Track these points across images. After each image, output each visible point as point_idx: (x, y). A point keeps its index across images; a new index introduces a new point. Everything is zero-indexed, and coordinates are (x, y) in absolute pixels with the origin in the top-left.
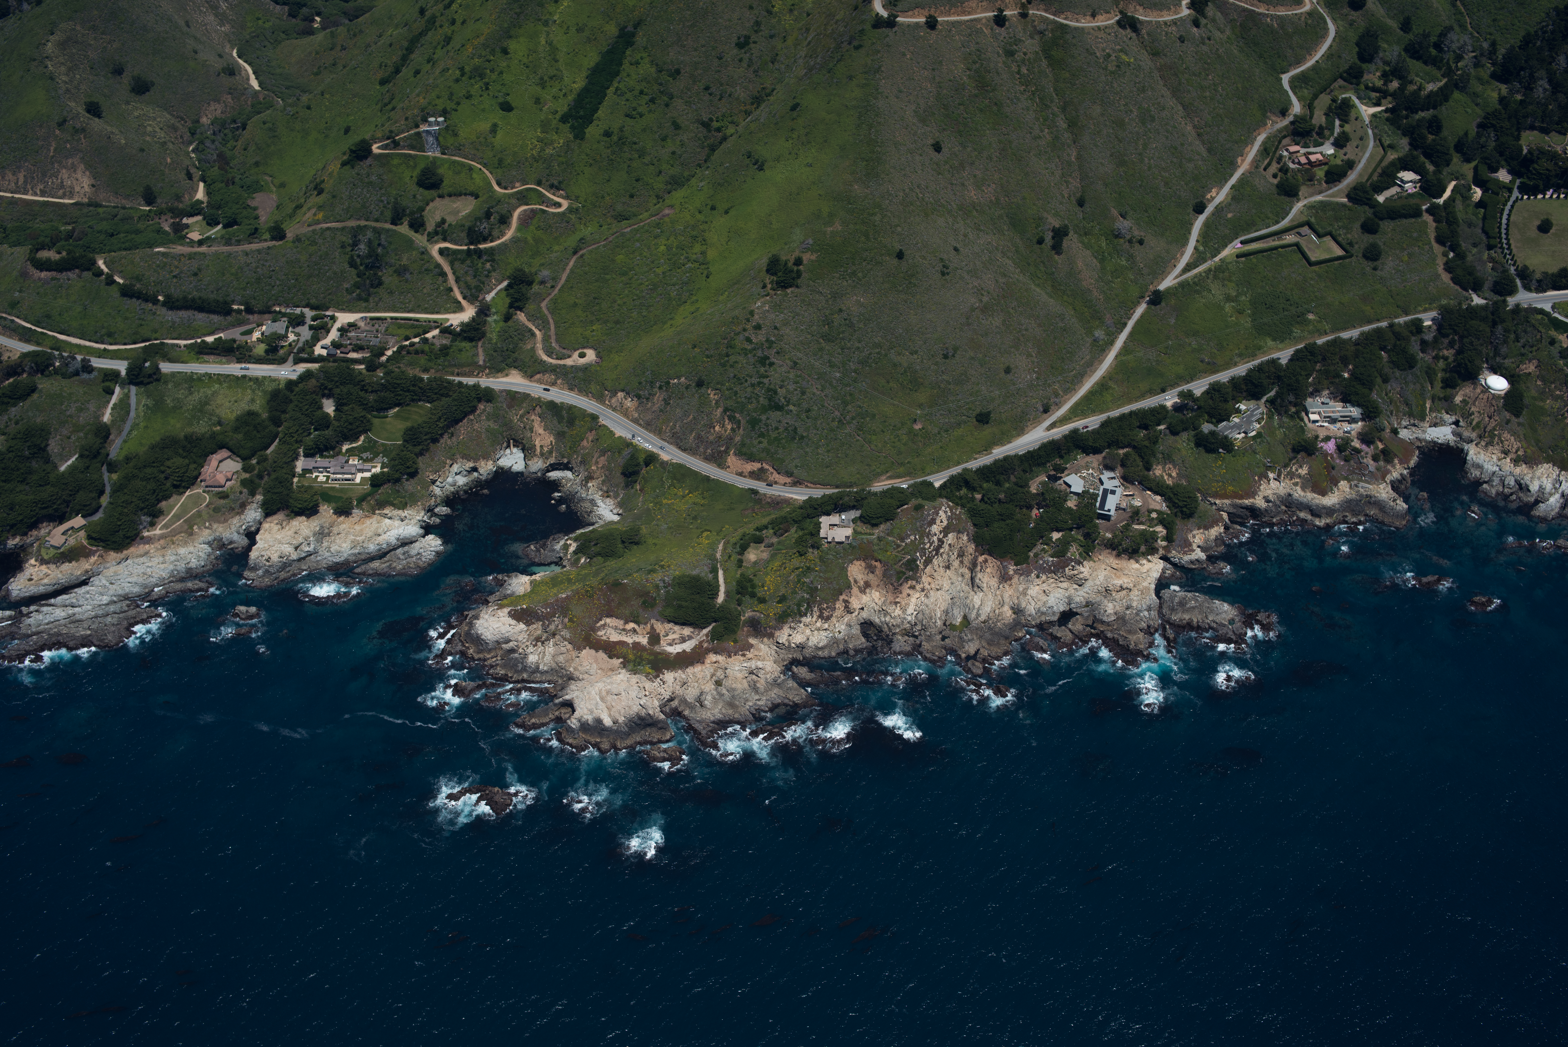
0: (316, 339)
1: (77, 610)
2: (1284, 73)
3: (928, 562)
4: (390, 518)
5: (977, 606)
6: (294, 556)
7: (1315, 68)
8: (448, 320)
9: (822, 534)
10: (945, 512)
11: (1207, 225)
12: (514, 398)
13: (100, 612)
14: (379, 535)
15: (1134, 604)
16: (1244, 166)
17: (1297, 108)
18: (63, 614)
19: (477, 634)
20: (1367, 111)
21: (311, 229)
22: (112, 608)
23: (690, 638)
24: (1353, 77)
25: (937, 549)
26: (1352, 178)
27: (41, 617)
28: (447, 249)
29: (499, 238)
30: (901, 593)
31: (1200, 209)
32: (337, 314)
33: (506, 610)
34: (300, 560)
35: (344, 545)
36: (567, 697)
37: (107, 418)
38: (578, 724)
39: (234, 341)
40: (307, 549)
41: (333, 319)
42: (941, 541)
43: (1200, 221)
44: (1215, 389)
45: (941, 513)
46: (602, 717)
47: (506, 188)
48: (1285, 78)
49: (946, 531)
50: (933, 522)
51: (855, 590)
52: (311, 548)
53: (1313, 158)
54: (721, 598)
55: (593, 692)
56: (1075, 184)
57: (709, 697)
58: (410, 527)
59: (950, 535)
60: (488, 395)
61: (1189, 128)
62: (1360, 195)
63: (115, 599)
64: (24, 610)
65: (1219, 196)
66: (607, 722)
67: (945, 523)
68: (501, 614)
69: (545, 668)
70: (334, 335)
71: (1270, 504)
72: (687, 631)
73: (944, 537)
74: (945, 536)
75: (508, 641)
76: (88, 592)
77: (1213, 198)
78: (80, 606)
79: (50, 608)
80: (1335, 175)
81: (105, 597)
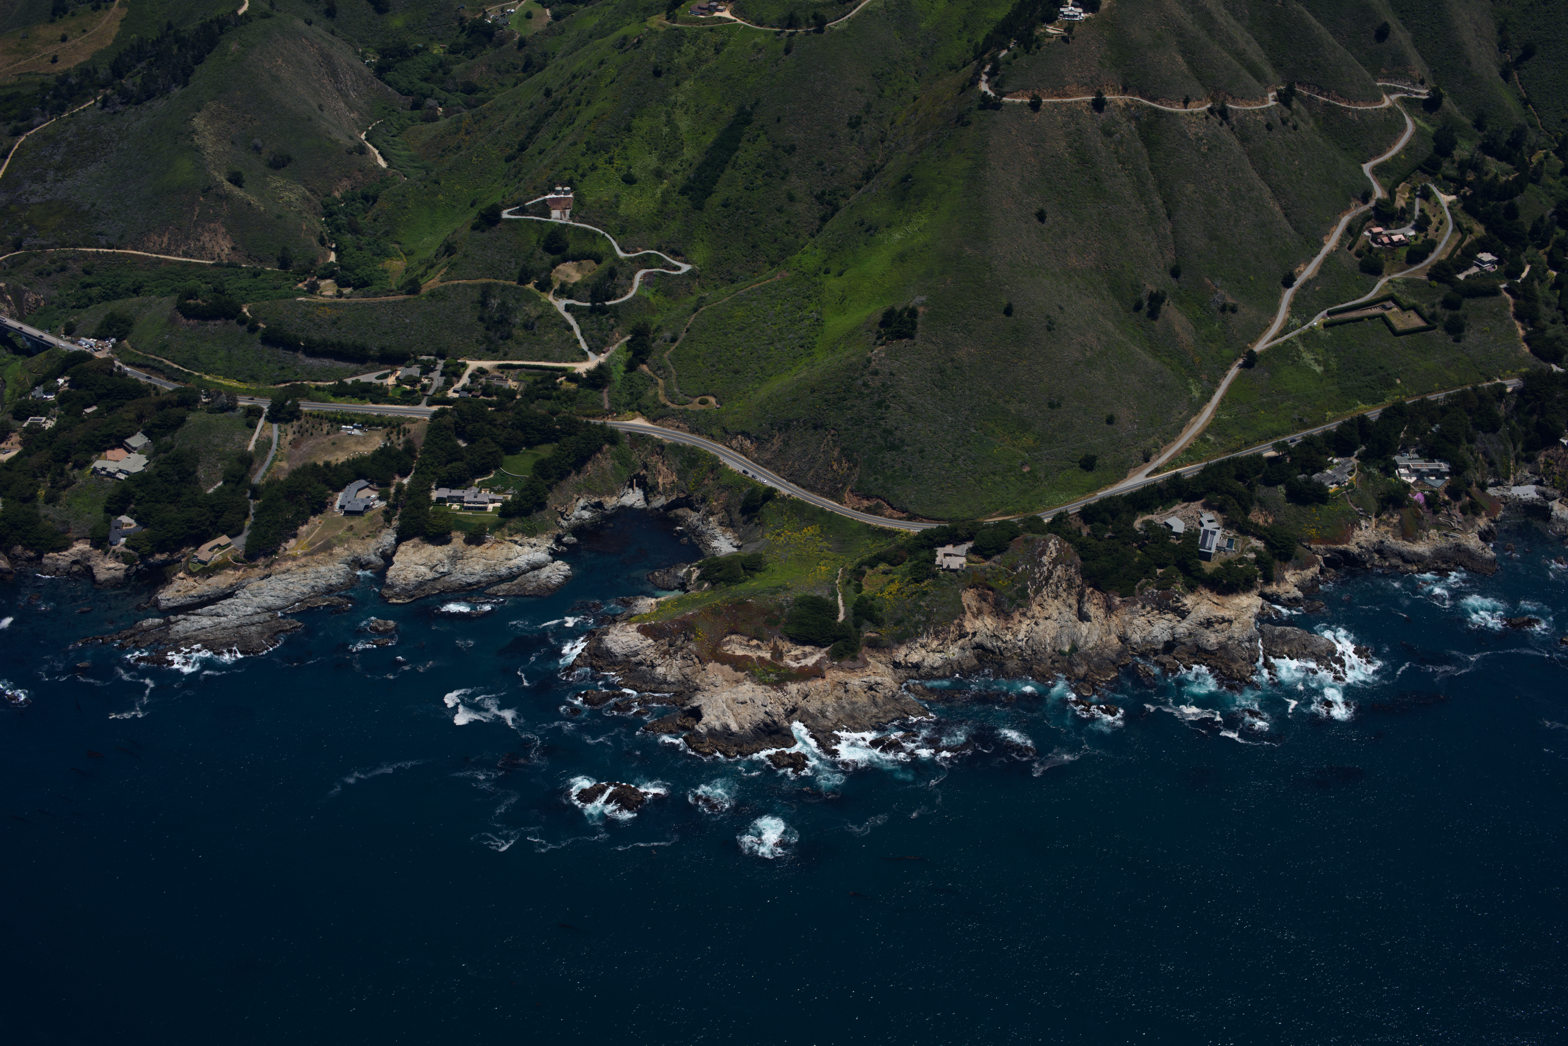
0: (449, 384)
1: (223, 619)
2: (1365, 163)
3: (1038, 591)
4: (521, 545)
5: (1084, 634)
6: (430, 575)
7: (1395, 158)
8: (575, 368)
9: (938, 562)
10: (1055, 544)
11: (1296, 296)
12: (639, 439)
13: (245, 621)
14: (510, 560)
15: (1236, 635)
16: (1331, 243)
17: (1379, 193)
18: (209, 622)
19: (607, 648)
20: (1446, 199)
21: (443, 284)
22: (256, 618)
23: (812, 654)
24: (1430, 168)
25: (1047, 579)
26: (1432, 258)
27: (188, 625)
28: (573, 305)
29: (622, 297)
30: (1013, 619)
31: (1288, 282)
32: (468, 362)
33: (635, 626)
34: (434, 579)
35: (477, 567)
36: (695, 704)
37: (251, 447)
38: (706, 730)
39: (371, 383)
40: (442, 570)
41: (464, 366)
42: (1050, 573)
43: (1288, 295)
44: (1309, 442)
45: (1050, 544)
46: (729, 722)
47: (628, 252)
48: (1367, 168)
49: (1055, 562)
50: (1043, 553)
51: (969, 615)
52: (445, 570)
53: (1395, 238)
54: (841, 617)
55: (720, 701)
56: (1170, 256)
57: (830, 709)
58: (539, 553)
59: (1059, 567)
60: (613, 437)
61: (1277, 209)
62: (1441, 273)
63: (259, 610)
64: (172, 618)
65: (1308, 272)
66: (734, 727)
67: (1054, 555)
68: (630, 630)
69: (672, 680)
70: (465, 380)
71: (1363, 550)
72: (808, 649)
73: (1053, 568)
74: (1055, 567)
75: (636, 654)
76: (233, 604)
77: (1300, 272)
78: (225, 616)
79: (197, 617)
80: (1416, 255)
81: (249, 609)
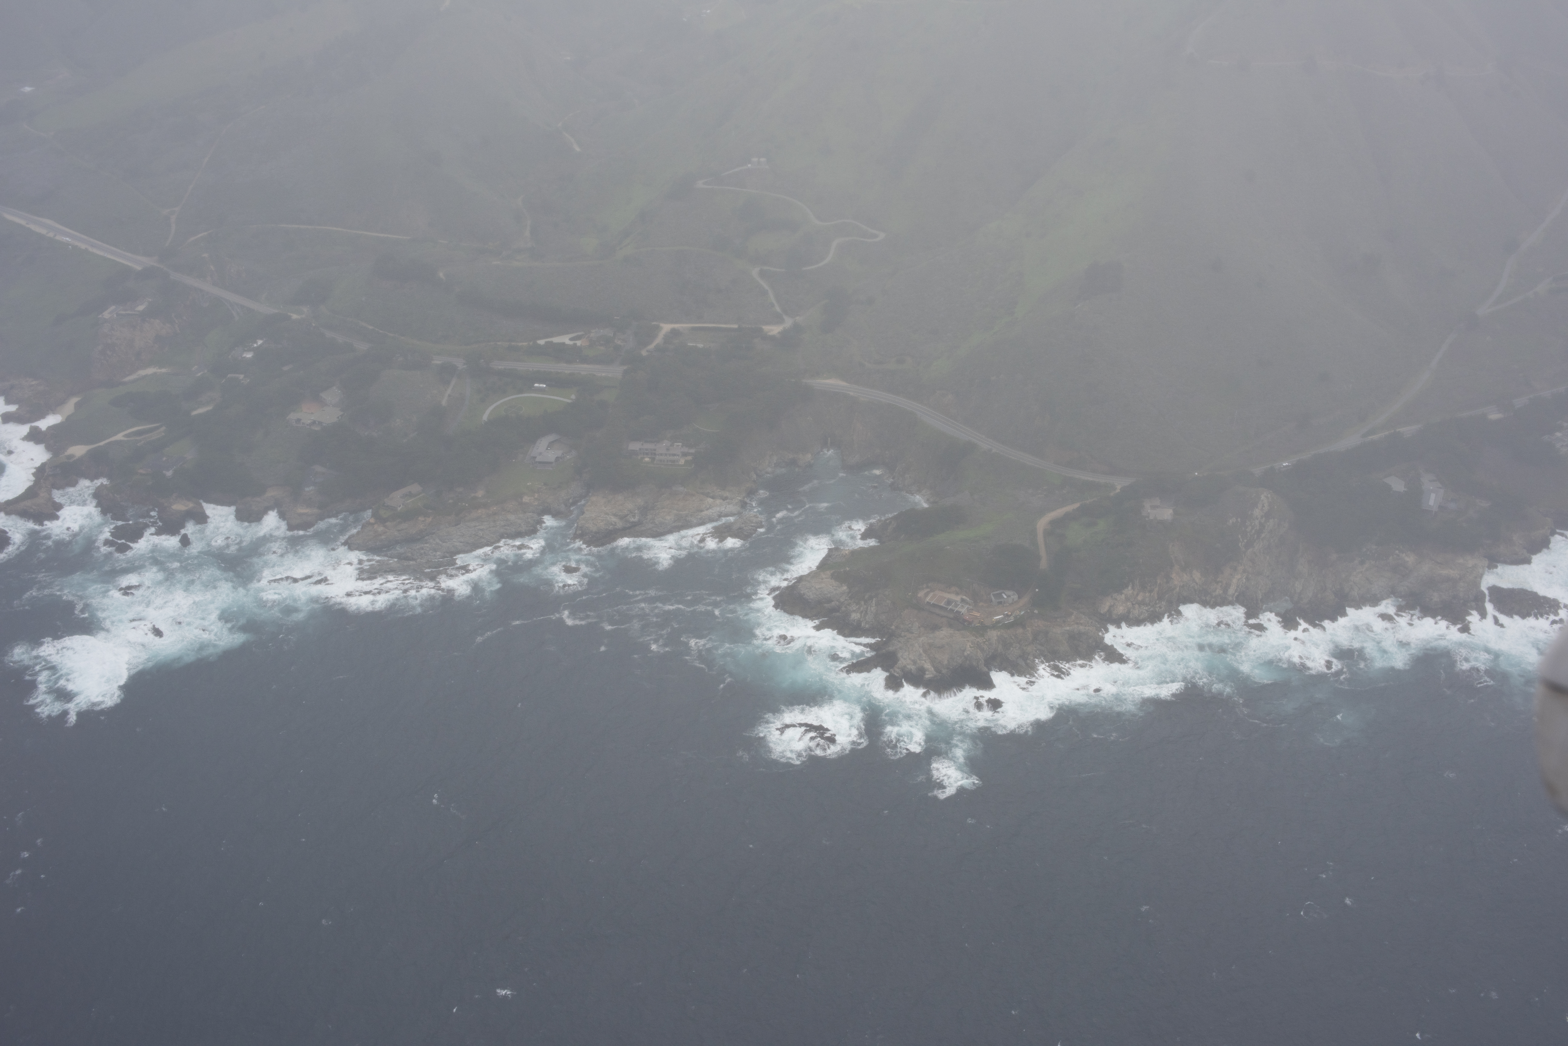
0: (641, 344)
3: (1249, 545)
4: (713, 498)
6: (620, 525)
8: (769, 330)
9: (1144, 514)
10: (1267, 498)
11: (1519, 263)
12: (833, 397)
14: (702, 511)
15: (1461, 595)
16: (1556, 211)
18: (398, 565)
19: (800, 594)
21: (638, 251)
25: (1258, 534)
28: (767, 271)
29: (818, 263)
30: (1221, 574)
31: (1511, 248)
32: (662, 325)
33: (829, 573)
34: (625, 529)
35: (668, 518)
36: (891, 649)
37: (444, 402)
38: (901, 673)
39: (564, 344)
40: (632, 520)
42: (1262, 526)
43: (1512, 261)
44: (1536, 403)
45: (1263, 497)
46: (925, 666)
47: (824, 221)
49: (1267, 516)
50: (1254, 506)
51: (1176, 568)
52: (636, 519)
54: (1043, 565)
58: (731, 506)
59: (1271, 521)
60: (808, 395)
65: (1532, 239)
66: (930, 669)
67: (1266, 508)
68: (824, 576)
69: (867, 626)
70: (659, 340)
73: (1265, 522)
75: (829, 601)
77: (1524, 240)
78: (414, 559)
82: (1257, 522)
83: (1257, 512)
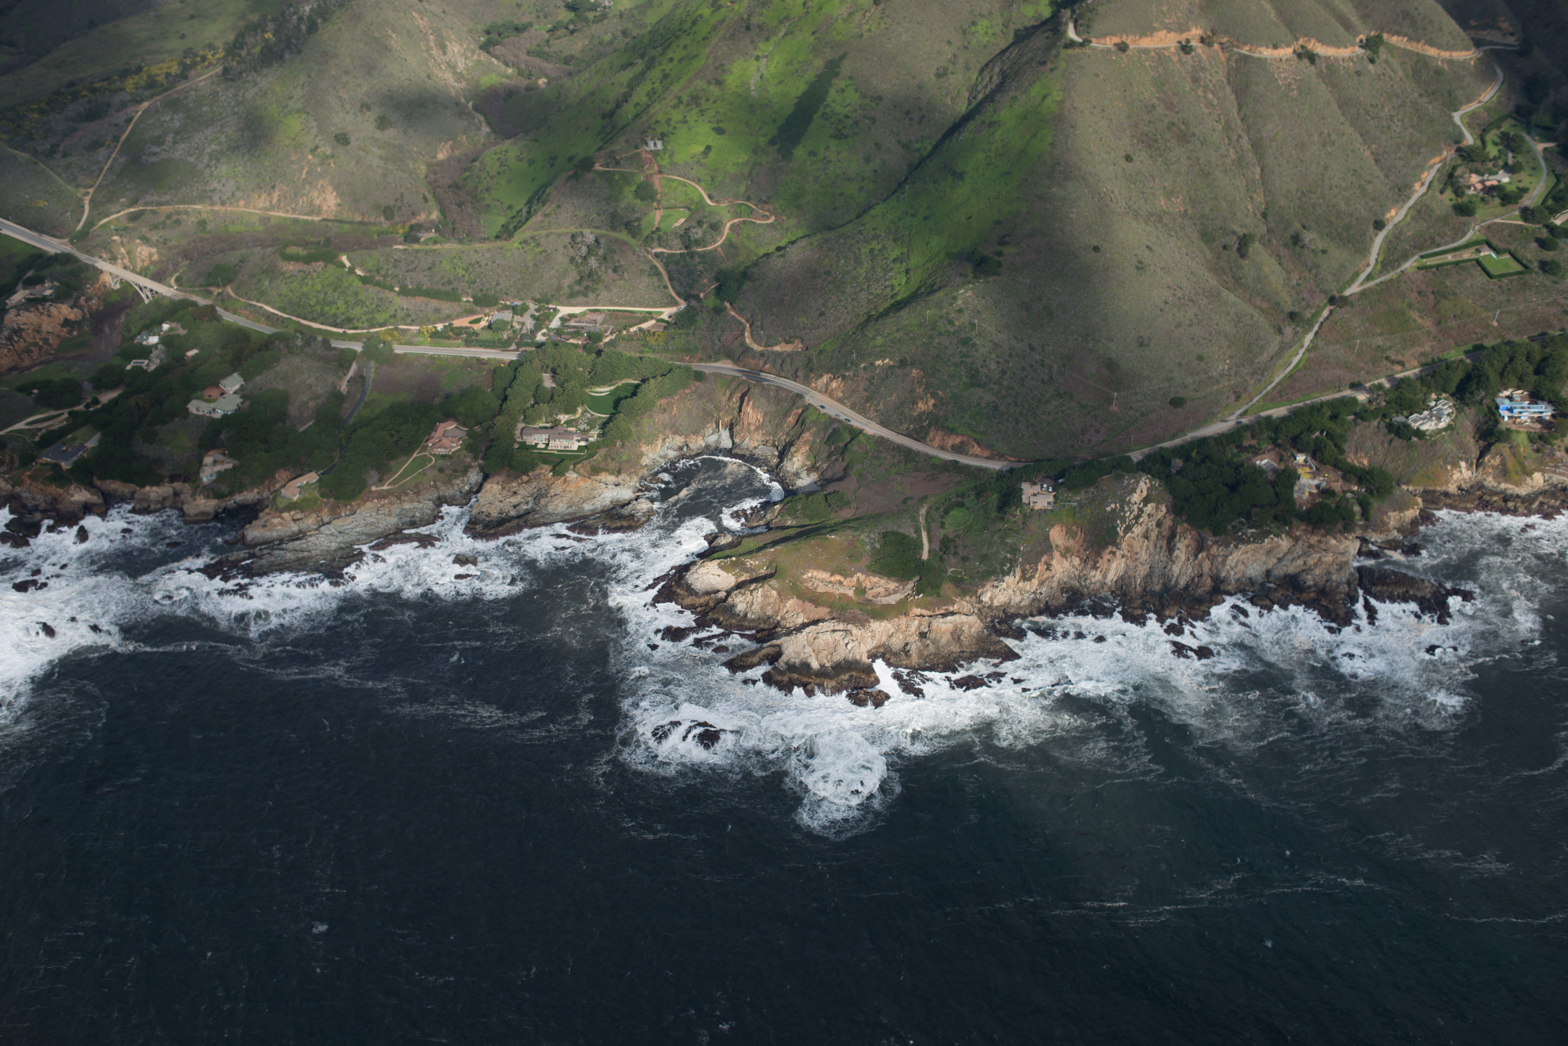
1: (306, 554)
2: (1455, 110)
3: (1127, 530)
4: (605, 484)
5: (1175, 575)
6: (513, 513)
7: (1485, 107)
8: (661, 313)
9: (1024, 501)
10: (1146, 483)
11: (1388, 241)
13: (328, 557)
14: (595, 498)
15: (1334, 577)
16: (1420, 190)
17: (1469, 139)
18: (293, 557)
19: (687, 584)
20: (1538, 146)
21: (537, 233)
23: (896, 591)
24: (1522, 116)
25: (1137, 517)
26: (1525, 202)
27: (272, 559)
28: (662, 253)
29: (711, 244)
30: (1101, 558)
31: (1379, 225)
32: (558, 307)
33: (716, 562)
34: (519, 517)
35: (563, 505)
37: (343, 388)
38: (786, 667)
39: (464, 327)
40: (526, 507)
41: (555, 310)
42: (1141, 510)
43: (1379, 239)
44: (1402, 383)
45: (1141, 484)
46: (809, 660)
47: (718, 203)
48: (1457, 117)
49: (1146, 501)
50: (1134, 491)
51: (1056, 554)
52: (529, 507)
53: (1488, 184)
54: (925, 555)
55: (801, 638)
56: (1259, 199)
57: (914, 648)
58: (624, 490)
59: (1149, 506)
61: (1367, 153)
63: (343, 546)
64: (257, 553)
65: (1398, 215)
67: (1145, 494)
68: (711, 566)
69: (753, 617)
70: (555, 324)
71: (1462, 490)
72: (894, 584)
73: (1143, 506)
75: (720, 590)
76: (318, 539)
77: (1392, 217)
78: (309, 551)
79: (281, 552)
80: (1508, 199)
81: (334, 544)
82: (1135, 507)
83: (1136, 498)
